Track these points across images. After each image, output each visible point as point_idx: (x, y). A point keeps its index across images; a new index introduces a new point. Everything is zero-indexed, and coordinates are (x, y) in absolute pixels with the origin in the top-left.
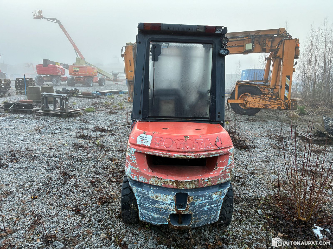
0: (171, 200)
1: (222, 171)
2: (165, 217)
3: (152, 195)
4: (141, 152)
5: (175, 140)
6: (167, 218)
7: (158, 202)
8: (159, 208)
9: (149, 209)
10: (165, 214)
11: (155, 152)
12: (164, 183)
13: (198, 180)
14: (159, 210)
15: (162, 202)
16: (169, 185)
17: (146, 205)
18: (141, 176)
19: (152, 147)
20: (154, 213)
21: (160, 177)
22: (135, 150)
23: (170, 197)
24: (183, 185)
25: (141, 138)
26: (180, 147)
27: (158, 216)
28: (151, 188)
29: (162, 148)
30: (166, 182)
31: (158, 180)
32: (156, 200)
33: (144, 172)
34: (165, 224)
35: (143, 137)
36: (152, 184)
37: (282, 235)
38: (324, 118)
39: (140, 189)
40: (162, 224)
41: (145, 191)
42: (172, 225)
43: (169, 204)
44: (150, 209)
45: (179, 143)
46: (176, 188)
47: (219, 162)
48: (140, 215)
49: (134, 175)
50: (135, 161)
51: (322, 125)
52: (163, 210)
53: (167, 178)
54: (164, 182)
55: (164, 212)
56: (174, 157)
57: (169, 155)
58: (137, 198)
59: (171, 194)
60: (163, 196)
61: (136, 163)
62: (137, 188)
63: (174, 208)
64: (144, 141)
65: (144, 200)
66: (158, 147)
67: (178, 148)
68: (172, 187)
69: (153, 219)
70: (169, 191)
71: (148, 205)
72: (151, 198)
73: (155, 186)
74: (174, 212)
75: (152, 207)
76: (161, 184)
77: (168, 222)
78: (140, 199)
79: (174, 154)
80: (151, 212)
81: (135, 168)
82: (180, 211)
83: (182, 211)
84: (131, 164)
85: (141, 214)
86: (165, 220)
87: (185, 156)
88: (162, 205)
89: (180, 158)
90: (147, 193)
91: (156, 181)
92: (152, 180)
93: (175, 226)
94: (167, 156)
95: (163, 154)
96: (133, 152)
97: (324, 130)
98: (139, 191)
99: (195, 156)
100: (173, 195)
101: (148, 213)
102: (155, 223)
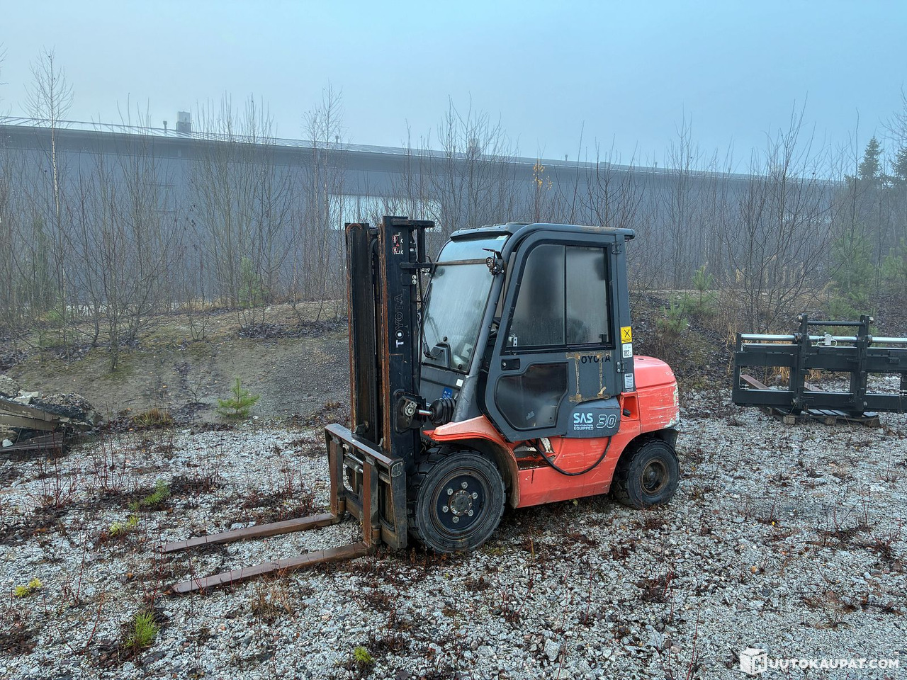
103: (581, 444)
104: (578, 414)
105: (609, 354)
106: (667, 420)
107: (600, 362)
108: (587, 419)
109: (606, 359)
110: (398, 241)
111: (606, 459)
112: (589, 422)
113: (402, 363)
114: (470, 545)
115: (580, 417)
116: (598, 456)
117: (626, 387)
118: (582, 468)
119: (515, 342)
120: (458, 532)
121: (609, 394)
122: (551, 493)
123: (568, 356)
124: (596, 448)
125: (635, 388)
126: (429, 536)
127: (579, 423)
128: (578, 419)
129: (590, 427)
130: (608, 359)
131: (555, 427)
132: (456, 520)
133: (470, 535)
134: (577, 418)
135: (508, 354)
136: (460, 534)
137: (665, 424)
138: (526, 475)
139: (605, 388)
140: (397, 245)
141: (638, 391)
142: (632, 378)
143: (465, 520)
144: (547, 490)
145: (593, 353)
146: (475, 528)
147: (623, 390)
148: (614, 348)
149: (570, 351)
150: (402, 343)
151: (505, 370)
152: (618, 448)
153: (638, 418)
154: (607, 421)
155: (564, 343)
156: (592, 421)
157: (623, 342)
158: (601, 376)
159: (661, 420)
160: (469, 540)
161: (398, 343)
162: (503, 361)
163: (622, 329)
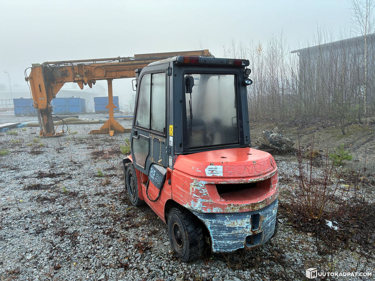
0: (248, 223)
1: (276, 188)
2: (241, 241)
3: (228, 223)
4: (214, 183)
5: (246, 166)
6: (244, 241)
7: (234, 229)
8: (236, 234)
9: (224, 238)
10: (241, 238)
11: (230, 181)
12: (240, 209)
13: (266, 199)
14: (235, 236)
15: (239, 227)
16: (246, 209)
17: (222, 234)
18: (214, 207)
19: (226, 176)
20: (230, 240)
21: (236, 203)
22: (206, 183)
23: (246, 221)
24: (257, 206)
25: (210, 169)
26: (252, 171)
27: (234, 242)
28: (226, 217)
29: (236, 176)
30: (242, 207)
31: (235, 207)
32: (233, 226)
33: (218, 203)
34: (241, 248)
35: (212, 168)
36: (228, 212)
37: (311, 234)
38: (264, 132)
39: (214, 221)
40: (238, 249)
41: (220, 221)
42: (248, 248)
43: (246, 227)
44: (226, 238)
45: (250, 168)
46: (252, 210)
47: (273, 180)
48: (213, 247)
49: (206, 208)
50: (207, 193)
51: (264, 139)
52: (240, 235)
53: (243, 203)
54: (241, 207)
55: (241, 236)
56: (249, 182)
57: (244, 181)
58: (210, 230)
59: (247, 217)
60: (239, 221)
61: (208, 195)
62: (210, 220)
63: (250, 230)
64: (214, 172)
65: (219, 231)
66: (231, 176)
67: (250, 173)
68: (248, 210)
69: (229, 247)
70: (244, 215)
71: (224, 234)
72: (227, 226)
73: (232, 213)
74: (250, 234)
75: (228, 234)
76: (238, 210)
77: (244, 245)
78: (214, 231)
79: (249, 180)
80: (227, 240)
81: (207, 201)
82: (255, 231)
83: (256, 231)
84: (201, 197)
85: (215, 246)
86: (242, 245)
87: (258, 179)
88: (239, 230)
89: (254, 182)
90: (223, 222)
91: (232, 208)
92: (228, 208)
93: (250, 248)
94: (243, 182)
95: (238, 181)
96: (204, 185)
97: (269, 143)
98: (213, 222)
99: (264, 178)
100: (249, 218)
101: (223, 242)
102: (231, 250)
104: (152, 169)
105: (164, 140)
106: (185, 202)
107: (160, 144)
119: (136, 123)
121: (162, 164)
123: (150, 136)
125: (173, 167)
129: (153, 178)
130: (164, 143)
131: (145, 169)
138: (143, 188)
141: (173, 170)
142: (172, 159)
145: (158, 137)
148: (166, 137)
153: (171, 187)
154: (158, 179)
155: (149, 128)
156: (154, 175)
158: (160, 152)
159: (182, 198)
163: (170, 126)
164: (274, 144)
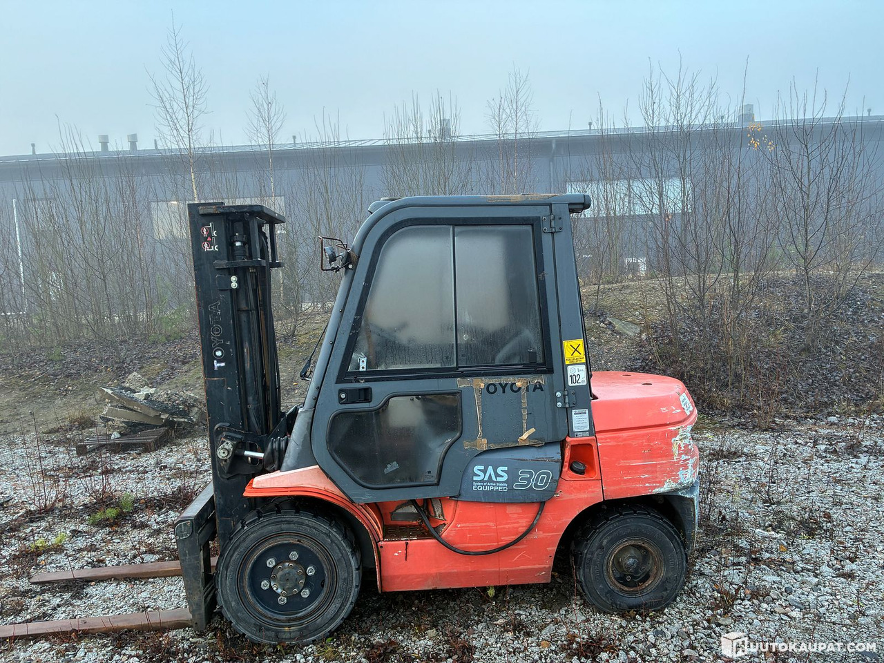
103: (488, 511)
104: (482, 468)
105: (541, 380)
106: (659, 482)
107: (523, 392)
108: (497, 475)
109: (535, 388)
110: (210, 234)
111: (537, 535)
112: (499, 479)
113: (225, 391)
114: (302, 637)
115: (484, 471)
116: (523, 530)
117: (575, 430)
118: (495, 545)
119: (364, 365)
120: (283, 617)
121: (540, 440)
122: (443, 576)
123: (461, 384)
124: (517, 519)
125: (592, 431)
126: (238, 620)
127: (482, 481)
128: (482, 474)
129: (502, 488)
130: (539, 387)
131: (438, 484)
132: (283, 600)
133: (302, 624)
134: (479, 473)
135: (350, 381)
136: (289, 620)
137: (655, 487)
138: (396, 549)
139: (533, 430)
140: (209, 239)
141: (598, 436)
142: (587, 415)
143: (295, 602)
144: (434, 571)
145: (510, 379)
146: (310, 614)
147: (570, 432)
148: (550, 371)
149: (463, 375)
150: (223, 364)
151: (344, 403)
152: (559, 520)
153: (597, 476)
154: (534, 479)
155: (455, 365)
156: (505, 478)
157: (567, 363)
158: (525, 412)
159: (647, 480)
160: (300, 630)
161: (216, 365)
162: (341, 391)
163: (566, 344)
164: (172, 414)
